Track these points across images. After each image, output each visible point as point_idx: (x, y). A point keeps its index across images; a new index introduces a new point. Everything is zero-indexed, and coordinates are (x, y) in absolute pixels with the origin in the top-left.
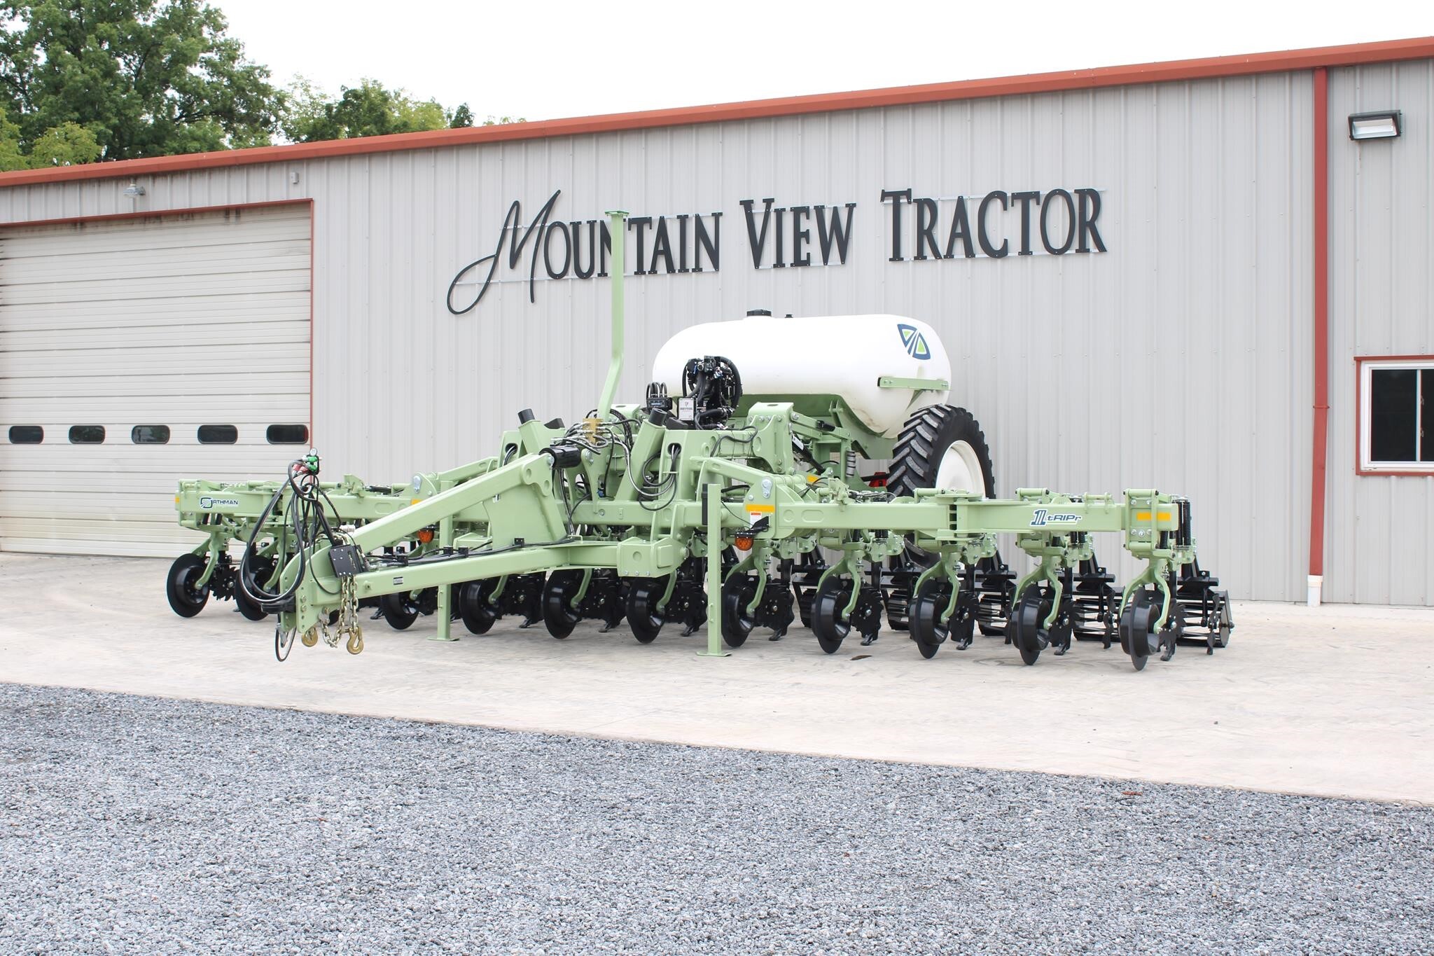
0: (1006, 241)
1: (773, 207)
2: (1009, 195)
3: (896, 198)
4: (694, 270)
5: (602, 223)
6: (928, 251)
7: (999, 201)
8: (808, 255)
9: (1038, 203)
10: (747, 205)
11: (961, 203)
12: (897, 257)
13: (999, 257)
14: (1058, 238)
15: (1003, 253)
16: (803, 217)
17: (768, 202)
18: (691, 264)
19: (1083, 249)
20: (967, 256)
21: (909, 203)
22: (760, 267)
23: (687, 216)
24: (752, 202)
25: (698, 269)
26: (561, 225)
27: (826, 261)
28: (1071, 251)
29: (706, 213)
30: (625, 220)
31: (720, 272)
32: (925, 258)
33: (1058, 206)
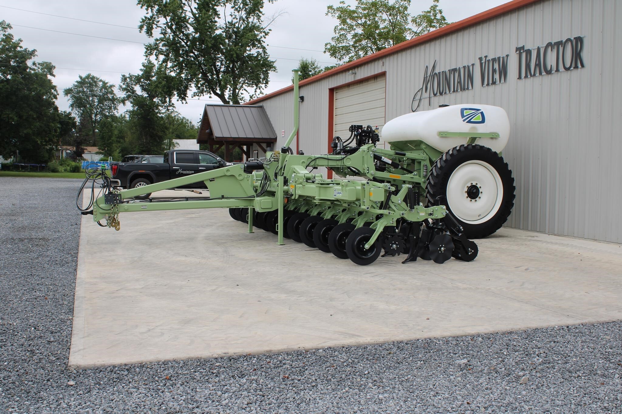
0: (551, 66)
2: (553, 44)
3: (520, 50)
4: (467, 89)
5: (445, 72)
6: (528, 73)
7: (550, 47)
8: (496, 79)
9: (562, 47)
12: (520, 78)
13: (550, 74)
14: (568, 62)
16: (495, 63)
17: (486, 57)
18: (467, 86)
19: (576, 67)
20: (540, 74)
21: (523, 52)
22: (483, 86)
23: (465, 66)
24: (482, 58)
26: (436, 74)
27: (500, 81)
28: (572, 68)
29: (470, 64)
30: (450, 70)
31: (473, 89)
32: (527, 77)
33: (568, 47)
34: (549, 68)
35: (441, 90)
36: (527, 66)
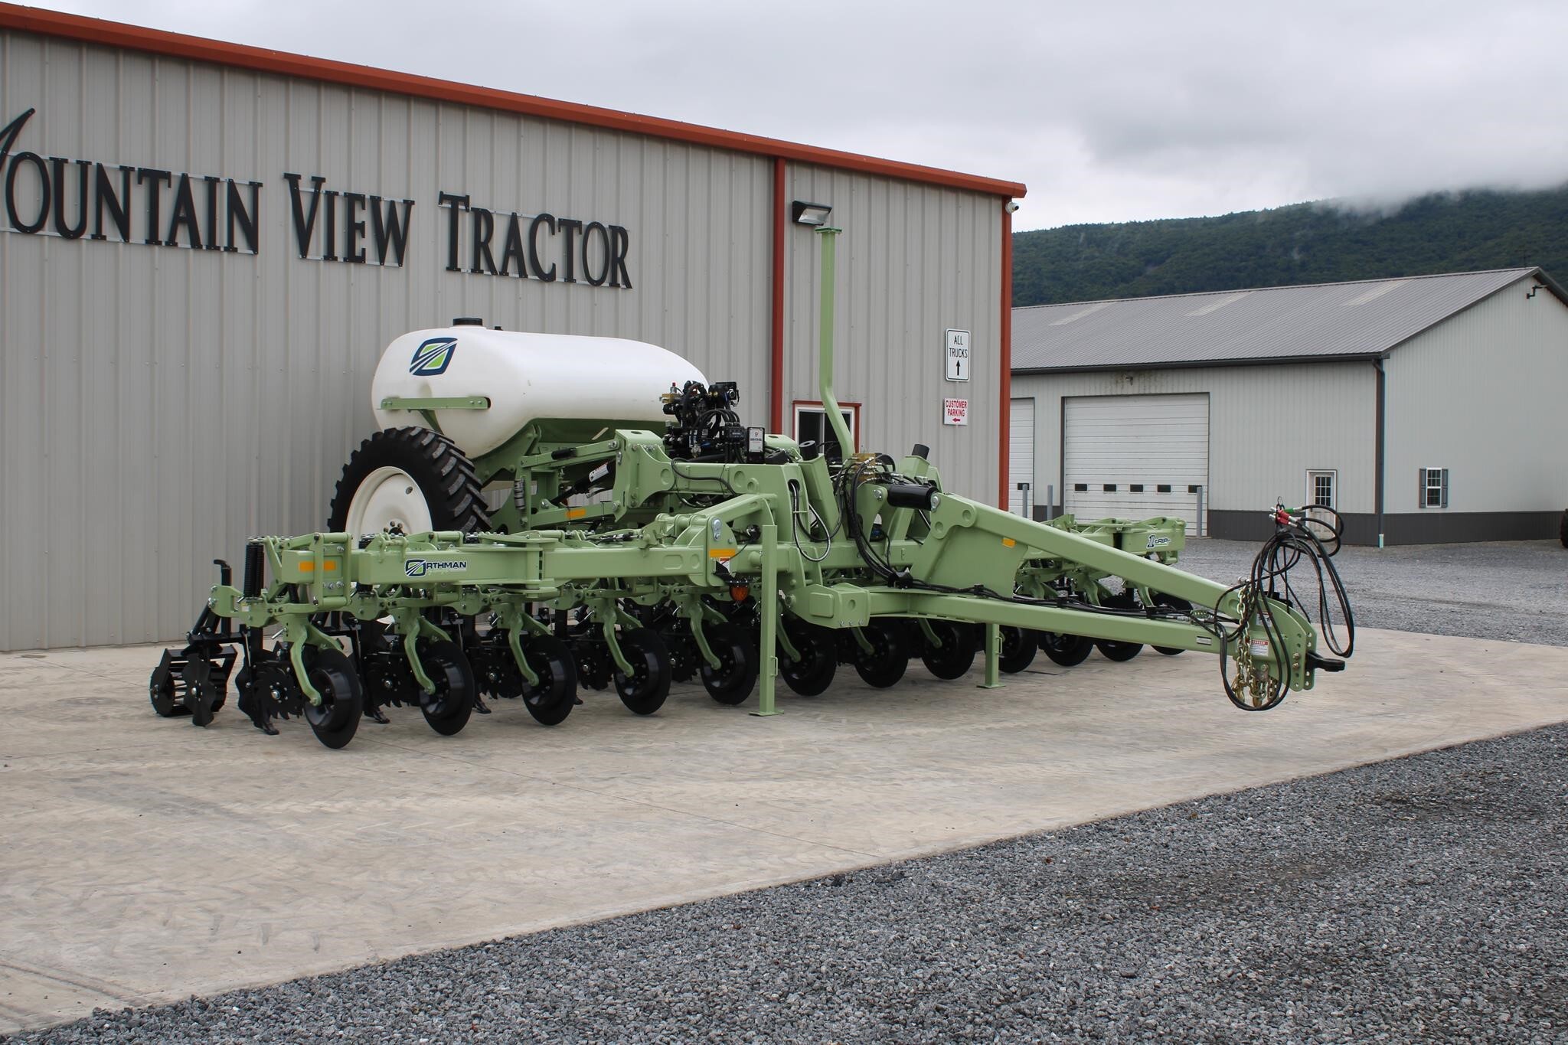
0: (554, 265)
1: (324, 188)
2: (556, 219)
3: (455, 203)
4: (226, 249)
5: (100, 167)
6: (483, 266)
7: (547, 225)
8: (364, 250)
9: (580, 233)
10: (293, 180)
11: (514, 220)
12: (453, 266)
13: (547, 281)
14: (596, 271)
15: (550, 278)
16: (357, 207)
17: (318, 181)
18: (222, 240)
19: (614, 284)
20: (521, 276)
21: (467, 210)
22: (308, 257)
23: (217, 180)
24: (299, 177)
25: (231, 248)
26: (33, 157)
27: (382, 260)
28: (606, 284)
29: (242, 180)
30: (133, 169)
31: (258, 256)
32: (482, 272)
33: (595, 239)
34: (547, 270)
35: (71, 221)
36: (481, 247)
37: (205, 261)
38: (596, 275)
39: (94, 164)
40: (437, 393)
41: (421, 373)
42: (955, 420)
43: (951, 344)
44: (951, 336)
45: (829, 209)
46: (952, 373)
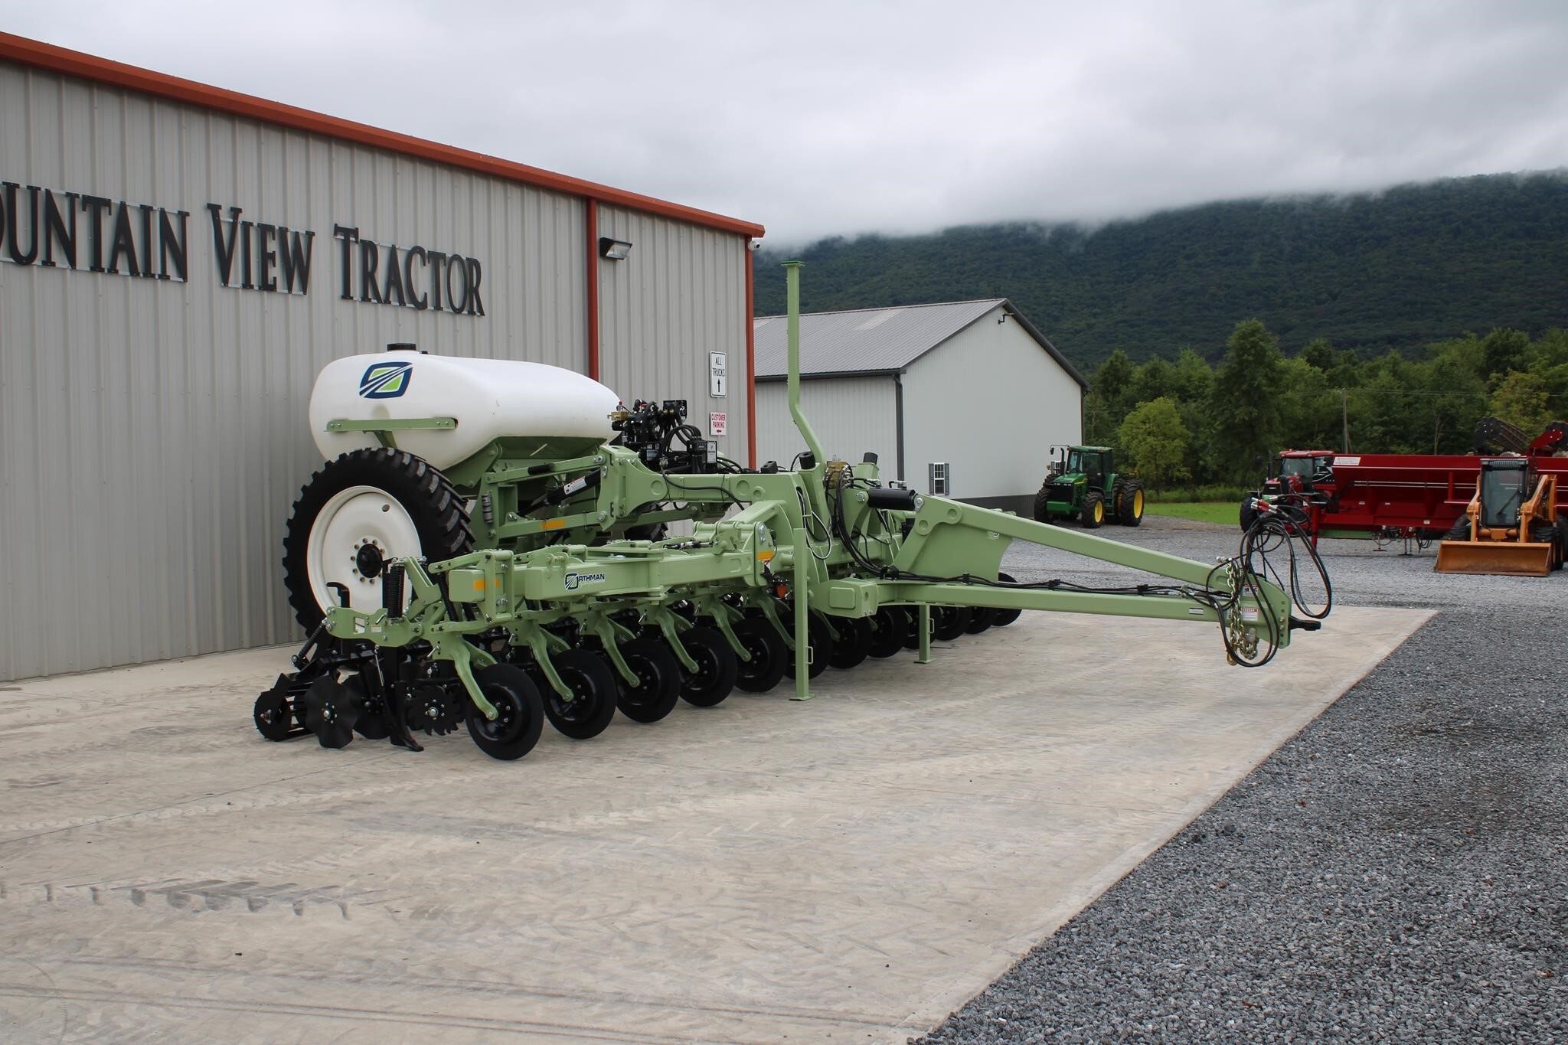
0: (426, 294)
1: (242, 218)
2: (426, 252)
3: (346, 235)
4: (161, 277)
5: (48, 193)
6: (370, 294)
7: (419, 256)
8: (275, 279)
9: (445, 264)
10: (214, 209)
11: (393, 251)
12: (346, 295)
13: (420, 309)
14: (457, 299)
15: (421, 306)
16: (269, 237)
17: (236, 212)
18: (156, 269)
19: (471, 313)
20: (399, 304)
21: (357, 242)
22: (229, 285)
23: (151, 208)
24: (219, 207)
25: (164, 276)
27: (290, 289)
28: (465, 312)
29: (172, 209)
30: (77, 196)
31: (187, 283)
32: (370, 300)
33: (456, 268)
34: (420, 299)
35: (23, 248)
36: (368, 277)
37: (141, 289)
38: (457, 304)
39: (43, 189)
40: (394, 415)
41: (373, 395)
42: (718, 431)
43: (714, 365)
44: (713, 357)
45: (631, 245)
46: (715, 391)
